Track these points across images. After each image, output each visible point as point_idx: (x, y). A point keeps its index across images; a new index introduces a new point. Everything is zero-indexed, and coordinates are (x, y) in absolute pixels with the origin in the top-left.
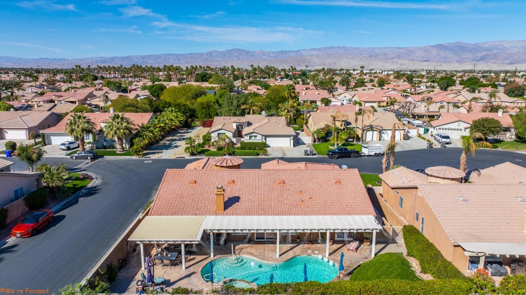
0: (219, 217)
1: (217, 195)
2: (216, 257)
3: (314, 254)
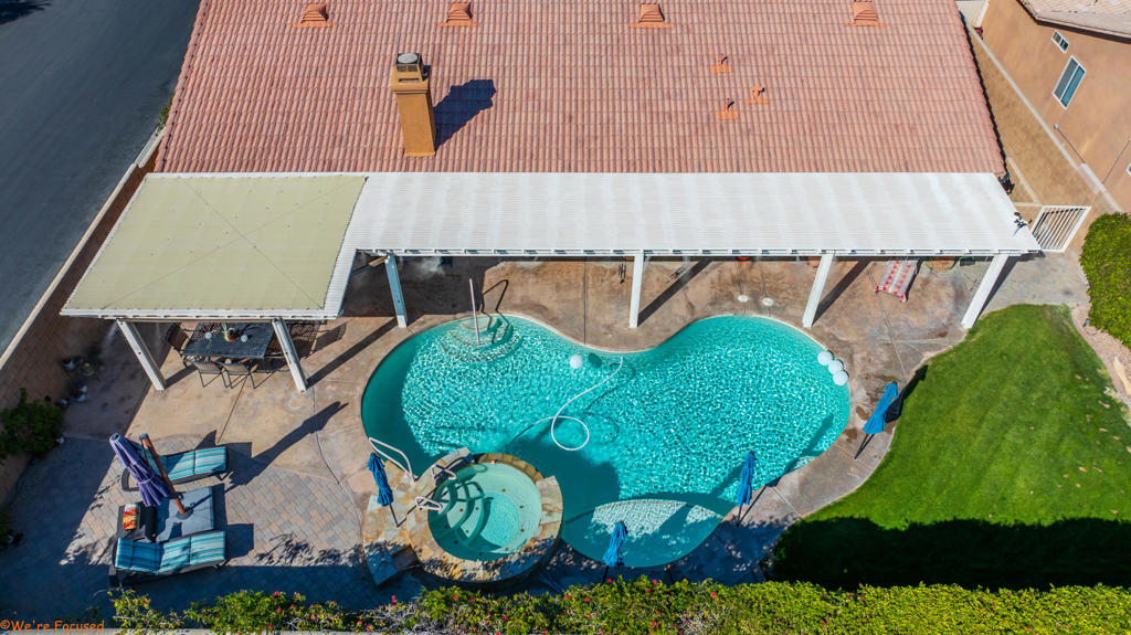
0: (418, 178)
1: (401, 93)
2: (415, 328)
3: (760, 309)
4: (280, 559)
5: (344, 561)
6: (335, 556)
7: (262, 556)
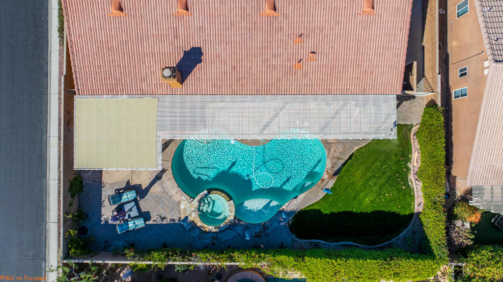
4: (159, 222)
5: (177, 222)
6: (174, 220)
7: (154, 221)
